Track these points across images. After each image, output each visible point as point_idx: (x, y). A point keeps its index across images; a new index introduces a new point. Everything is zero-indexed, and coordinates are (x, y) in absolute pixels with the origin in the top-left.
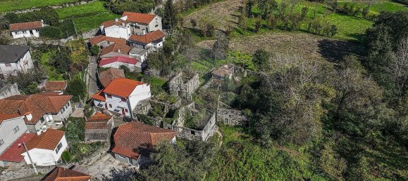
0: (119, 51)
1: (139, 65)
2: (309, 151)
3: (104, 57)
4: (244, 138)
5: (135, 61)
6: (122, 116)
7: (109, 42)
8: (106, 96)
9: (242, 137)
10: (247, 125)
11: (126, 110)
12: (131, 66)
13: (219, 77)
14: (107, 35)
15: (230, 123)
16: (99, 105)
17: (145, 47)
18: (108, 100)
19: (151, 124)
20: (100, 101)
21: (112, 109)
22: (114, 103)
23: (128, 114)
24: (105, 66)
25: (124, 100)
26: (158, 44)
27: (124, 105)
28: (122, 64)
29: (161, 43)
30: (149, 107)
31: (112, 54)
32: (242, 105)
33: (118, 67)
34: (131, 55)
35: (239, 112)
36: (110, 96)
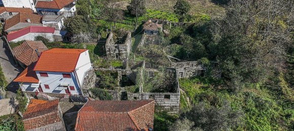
0: (29, 21)
1: (57, 33)
2: (265, 87)
3: (10, 30)
4: (206, 88)
5: (51, 29)
6: (67, 97)
7: (11, 13)
8: (38, 75)
9: (203, 88)
10: (202, 75)
11: (72, 88)
12: (49, 36)
13: (152, 32)
14: (5, 6)
15: (185, 76)
16: (29, 89)
17: (58, 13)
18: (42, 80)
19: (110, 99)
20: (30, 83)
21: (50, 91)
22: (52, 82)
23: (74, 93)
24: (16, 40)
25: (67, 75)
26: (72, 9)
27: (68, 82)
28: (37, 34)
29: (74, 7)
30: (95, 78)
31: (20, 26)
32: (190, 55)
33: (33, 39)
34: (45, 24)
35: (195, 63)
36: (44, 74)
